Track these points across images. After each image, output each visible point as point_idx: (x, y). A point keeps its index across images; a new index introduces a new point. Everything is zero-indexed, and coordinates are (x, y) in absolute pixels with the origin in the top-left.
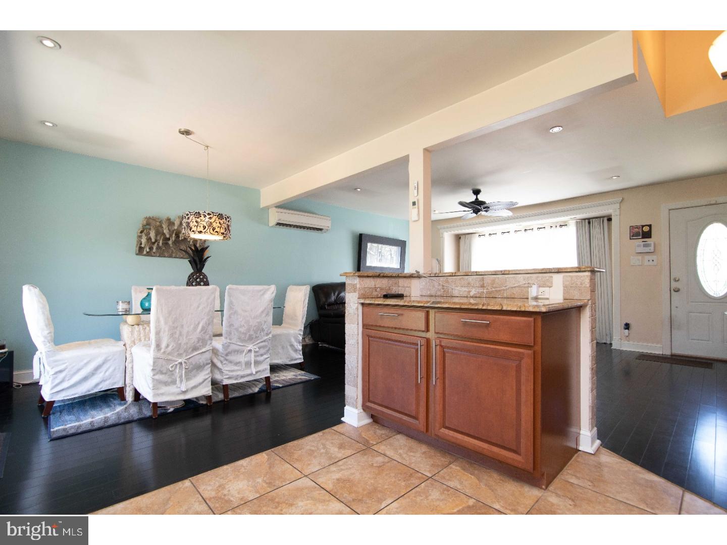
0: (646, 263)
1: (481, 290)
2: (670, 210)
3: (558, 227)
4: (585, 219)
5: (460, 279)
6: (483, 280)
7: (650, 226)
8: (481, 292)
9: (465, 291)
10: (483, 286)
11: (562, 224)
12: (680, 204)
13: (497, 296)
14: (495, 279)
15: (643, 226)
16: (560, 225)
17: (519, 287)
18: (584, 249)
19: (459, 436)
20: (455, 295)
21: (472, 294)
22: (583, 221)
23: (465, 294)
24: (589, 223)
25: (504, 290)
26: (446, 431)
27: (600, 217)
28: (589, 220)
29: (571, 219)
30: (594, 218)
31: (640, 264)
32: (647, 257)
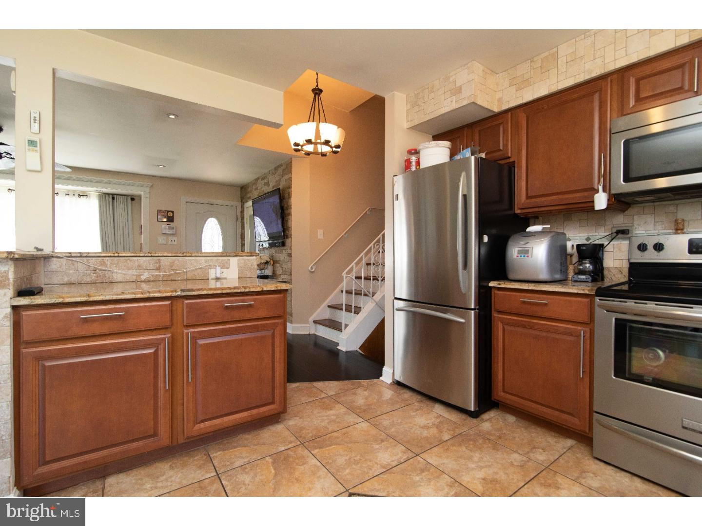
0: (170, 243)
1: (155, 273)
2: (187, 202)
3: (76, 195)
4: (109, 194)
5: (126, 260)
6: (159, 261)
7: (173, 212)
8: (157, 275)
9: (133, 275)
10: (159, 269)
11: (81, 194)
12: (196, 199)
13: (177, 279)
14: (175, 261)
15: (168, 212)
16: (79, 195)
17: (201, 268)
18: (107, 224)
19: (217, 421)
20: (117, 281)
21: (143, 278)
22: (107, 196)
23: (133, 279)
24: (113, 198)
25: (184, 272)
26: (202, 425)
27: (124, 195)
28: (113, 196)
29: (93, 191)
30: (120, 195)
31: (165, 243)
32: (170, 238)
